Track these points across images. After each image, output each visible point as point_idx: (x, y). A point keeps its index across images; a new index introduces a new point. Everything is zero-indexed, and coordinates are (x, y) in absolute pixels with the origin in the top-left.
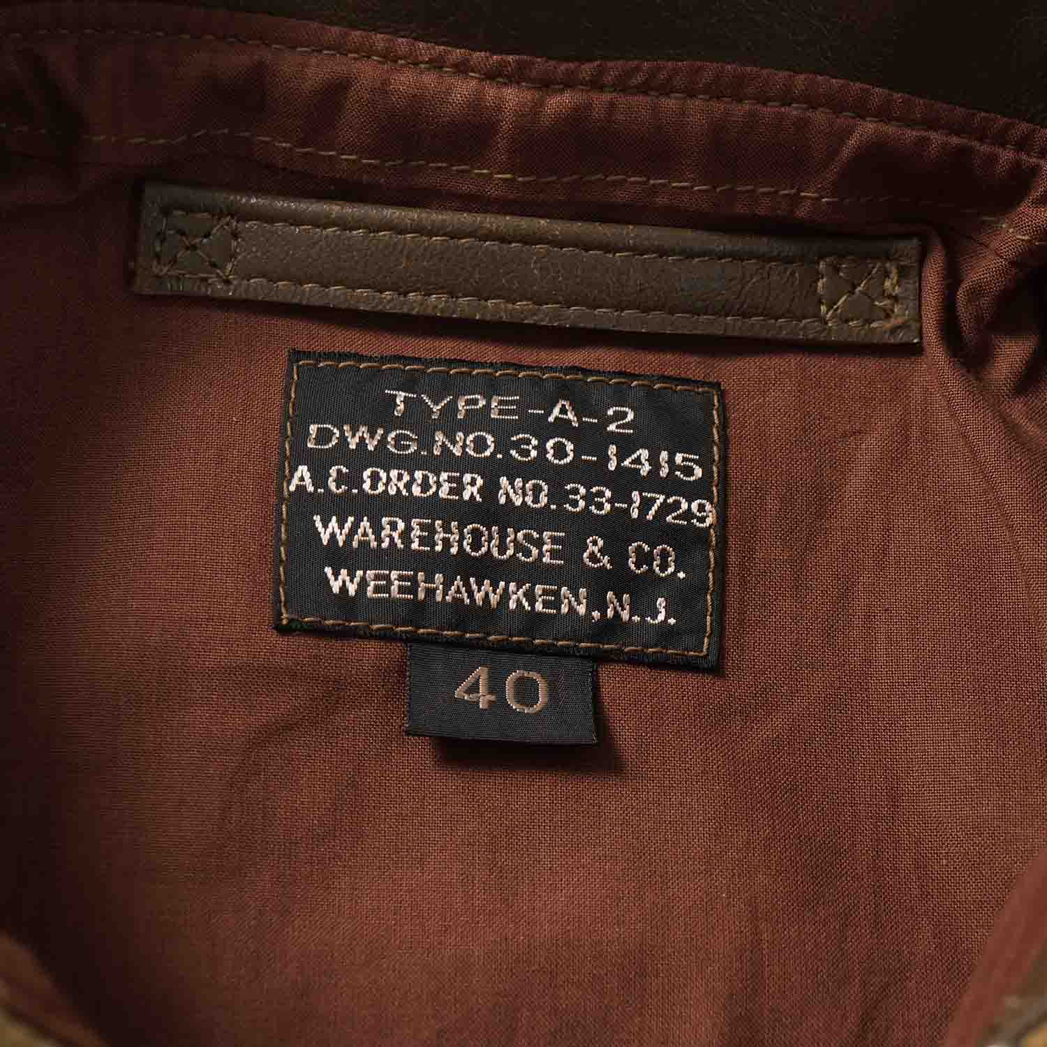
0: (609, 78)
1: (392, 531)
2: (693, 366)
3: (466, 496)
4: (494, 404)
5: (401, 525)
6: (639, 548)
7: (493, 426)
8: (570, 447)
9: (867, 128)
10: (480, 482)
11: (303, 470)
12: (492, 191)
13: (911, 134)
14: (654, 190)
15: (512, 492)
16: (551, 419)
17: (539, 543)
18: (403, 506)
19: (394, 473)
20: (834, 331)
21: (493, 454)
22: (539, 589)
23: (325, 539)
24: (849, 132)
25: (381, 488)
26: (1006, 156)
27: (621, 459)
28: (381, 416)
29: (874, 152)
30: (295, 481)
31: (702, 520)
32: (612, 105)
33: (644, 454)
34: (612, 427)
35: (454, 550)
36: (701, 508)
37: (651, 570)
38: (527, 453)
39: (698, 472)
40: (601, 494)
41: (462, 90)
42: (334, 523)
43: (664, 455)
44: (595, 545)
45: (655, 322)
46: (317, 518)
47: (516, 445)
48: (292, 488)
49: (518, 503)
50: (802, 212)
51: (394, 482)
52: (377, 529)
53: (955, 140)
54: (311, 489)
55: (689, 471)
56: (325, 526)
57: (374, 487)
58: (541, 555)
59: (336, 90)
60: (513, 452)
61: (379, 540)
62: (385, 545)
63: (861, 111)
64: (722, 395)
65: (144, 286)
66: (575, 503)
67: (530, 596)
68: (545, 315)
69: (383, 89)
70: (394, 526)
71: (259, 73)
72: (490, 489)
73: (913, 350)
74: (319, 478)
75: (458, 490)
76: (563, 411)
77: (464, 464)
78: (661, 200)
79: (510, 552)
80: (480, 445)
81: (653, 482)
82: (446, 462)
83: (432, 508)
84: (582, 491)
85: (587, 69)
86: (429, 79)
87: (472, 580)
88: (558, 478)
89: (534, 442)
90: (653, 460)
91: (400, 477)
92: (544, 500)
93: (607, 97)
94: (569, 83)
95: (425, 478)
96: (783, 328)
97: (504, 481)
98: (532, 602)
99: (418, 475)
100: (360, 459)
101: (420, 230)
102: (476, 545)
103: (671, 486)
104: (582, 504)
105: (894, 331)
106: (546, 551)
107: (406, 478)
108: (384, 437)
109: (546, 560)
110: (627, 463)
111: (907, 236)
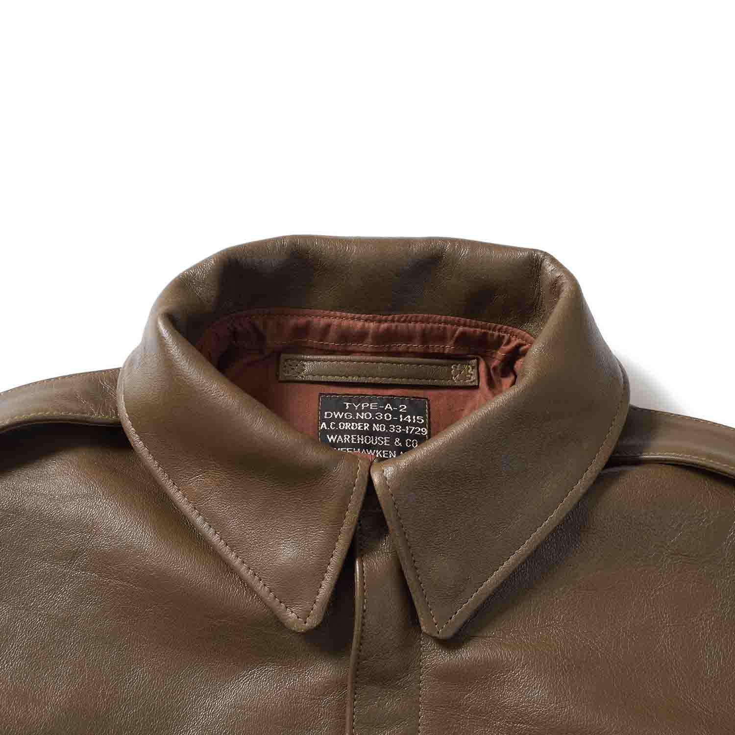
0: (396, 319)
1: (347, 438)
2: (420, 393)
3: (365, 429)
4: (371, 405)
5: (349, 437)
6: (409, 441)
7: (371, 411)
8: (390, 416)
9: (461, 329)
10: (368, 425)
11: (324, 424)
12: (368, 350)
13: (472, 330)
14: (408, 348)
15: (376, 427)
16: (385, 409)
17: (384, 440)
18: (350, 432)
19: (347, 424)
20: (457, 383)
21: (371, 418)
22: (384, 452)
23: (330, 441)
24: (456, 330)
25: (344, 427)
26: (496, 333)
27: (403, 418)
28: (342, 409)
29: (463, 334)
30: (322, 427)
31: (424, 433)
32: (397, 326)
33: (409, 417)
34: (401, 410)
35: (362, 443)
36: (424, 430)
37: (412, 446)
38: (380, 418)
39: (423, 421)
40: (398, 427)
41: (360, 324)
42: (332, 437)
43: (414, 417)
44: (397, 440)
45: (411, 381)
46: (328, 436)
47: (377, 416)
48: (321, 428)
49: (378, 430)
50: (446, 351)
51: (347, 426)
52: (343, 438)
53: (483, 331)
54: (326, 428)
55: (420, 421)
56: (330, 438)
57: (342, 427)
58: (384, 443)
59: (329, 326)
60: (376, 417)
61: (344, 441)
62: (345, 442)
63: (459, 324)
64: (428, 401)
65: (281, 378)
66: (392, 430)
67: (382, 453)
68: (383, 381)
69: (339, 326)
70: (347, 437)
71: (308, 324)
72: (371, 427)
73: (476, 387)
74: (328, 426)
75: (363, 428)
76: (389, 406)
77: (364, 421)
78: (410, 350)
79: (376, 443)
80: (368, 416)
81: (412, 424)
82: (360, 420)
83: (357, 432)
84: (394, 427)
85: (390, 317)
86: (351, 322)
87: (367, 450)
88: (388, 424)
89: (382, 415)
90: (411, 418)
91: (348, 425)
92: (384, 429)
93: (396, 324)
94: (386, 321)
95: (354, 424)
96: (443, 383)
97: (374, 425)
98: (382, 455)
99: (353, 424)
100: (338, 420)
101: (350, 361)
102: (368, 441)
103: (416, 425)
104: (394, 430)
105: (471, 382)
106: (385, 441)
107: (350, 425)
108: (344, 415)
109: (385, 444)
110: (405, 419)
111: (474, 359)
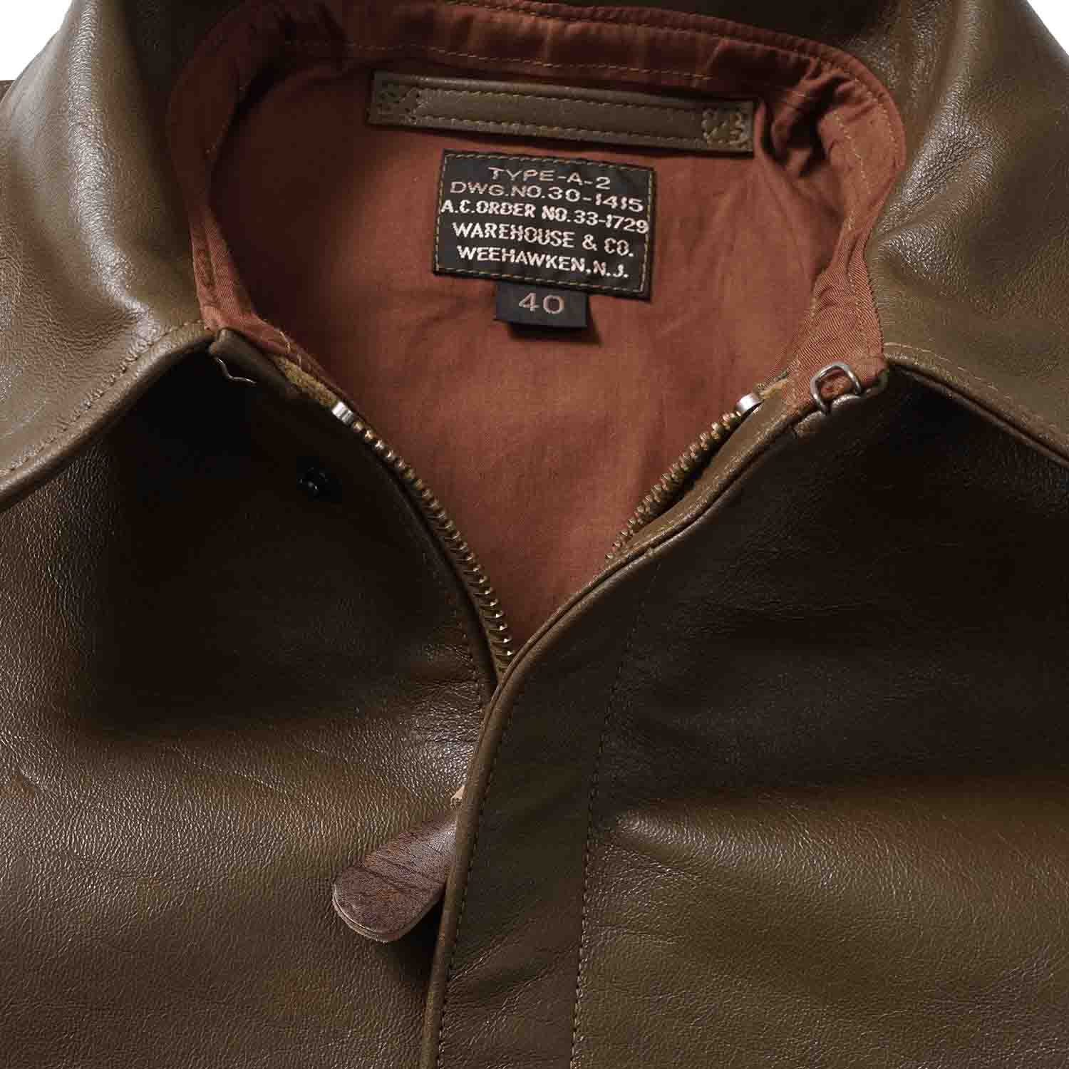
0: (598, 15)
1: (490, 230)
2: (639, 160)
3: (526, 214)
4: (542, 174)
5: (495, 227)
6: (610, 242)
7: (541, 184)
8: (578, 194)
9: (725, 41)
10: (533, 208)
11: (448, 203)
12: (541, 73)
13: (748, 45)
14: (622, 72)
15: (549, 213)
16: (569, 181)
17: (562, 237)
18: (497, 219)
19: (492, 204)
20: (710, 145)
21: (540, 196)
22: (561, 259)
23: (458, 233)
24: (714, 44)
25: (485, 210)
26: (794, 55)
27: (603, 200)
28: (486, 179)
29: (729, 53)
30: (444, 207)
31: (642, 230)
32: (599, 30)
33: (614, 199)
34: (598, 186)
35: (520, 239)
36: (642, 224)
37: (616, 252)
38: (556, 196)
39: (641, 207)
40: (592, 216)
41: (528, 21)
42: (462, 226)
43: (624, 200)
44: (589, 239)
45: (623, 138)
46: (454, 224)
47: (552, 192)
48: (443, 211)
49: (552, 219)
50: (694, 85)
51: (491, 208)
52: (483, 229)
53: (769, 48)
54: (452, 211)
55: (636, 207)
56: (458, 227)
57: (482, 210)
58: (563, 243)
59: (468, 20)
60: (550, 195)
61: (484, 234)
62: (487, 236)
63: (722, 33)
64: (654, 174)
65: (373, 120)
66: (579, 219)
67: (557, 262)
68: (569, 134)
69: (489, 21)
70: (491, 227)
71: (430, 13)
72: (538, 212)
73: (749, 155)
74: (456, 206)
75: (523, 212)
76: (575, 178)
77: (526, 200)
78: (625, 77)
79: (547, 241)
80: (534, 192)
81: (618, 211)
82: (517, 199)
83: (510, 219)
84: (584, 214)
85: (588, 11)
86: (512, 16)
87: (529, 253)
88: (571, 208)
89: (561, 191)
90: (619, 201)
91: (495, 205)
92: (564, 218)
93: (597, 24)
94: (579, 18)
95: (507, 206)
96: (686, 143)
98: (558, 264)
99: (504, 204)
100: (475, 198)
101: (507, 91)
102: (531, 237)
103: (627, 213)
104: (583, 220)
105: (740, 145)
106: (565, 241)
107: (498, 206)
108: (488, 188)
109: (565, 245)
110: (605, 202)
111: (745, 100)
